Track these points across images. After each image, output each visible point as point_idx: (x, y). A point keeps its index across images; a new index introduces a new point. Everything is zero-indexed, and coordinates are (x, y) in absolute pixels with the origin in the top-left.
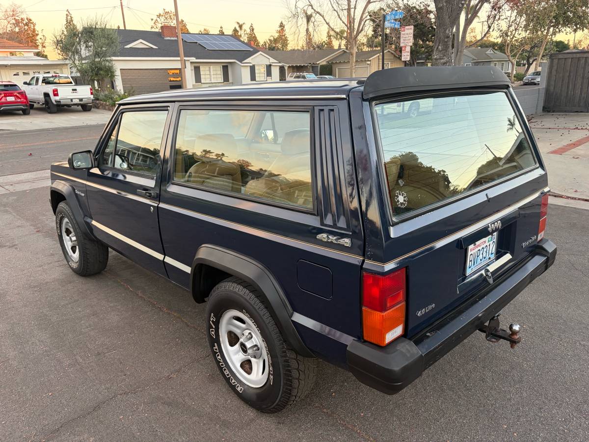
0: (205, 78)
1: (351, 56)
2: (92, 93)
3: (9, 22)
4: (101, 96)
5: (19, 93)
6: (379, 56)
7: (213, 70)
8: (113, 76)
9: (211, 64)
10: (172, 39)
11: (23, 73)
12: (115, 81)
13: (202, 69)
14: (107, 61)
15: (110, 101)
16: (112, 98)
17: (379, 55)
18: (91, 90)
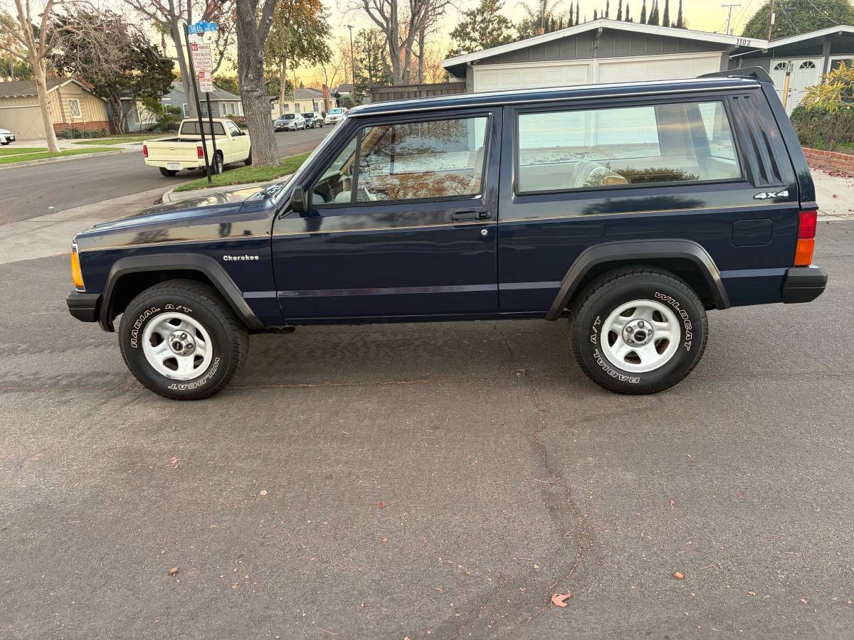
1: (38, 88)
6: (57, 89)
17: (57, 87)
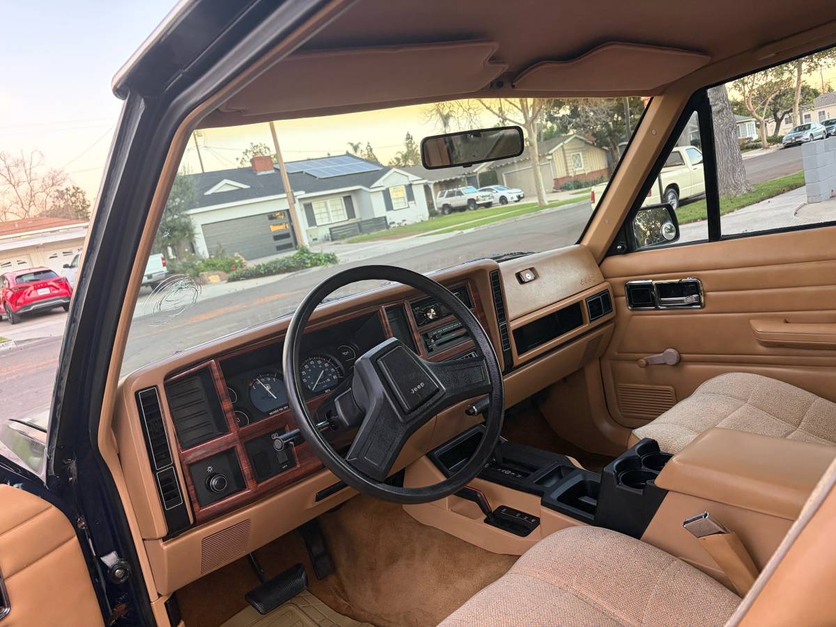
0: (321, 218)
2: (164, 265)
3: (48, 195)
4: (177, 266)
5: (55, 281)
6: (562, 146)
7: (331, 206)
8: (192, 235)
9: (327, 198)
10: (268, 172)
11: (64, 253)
12: (195, 242)
13: (314, 206)
14: (183, 216)
15: (191, 270)
16: (192, 267)
17: (561, 144)
18: (163, 259)
